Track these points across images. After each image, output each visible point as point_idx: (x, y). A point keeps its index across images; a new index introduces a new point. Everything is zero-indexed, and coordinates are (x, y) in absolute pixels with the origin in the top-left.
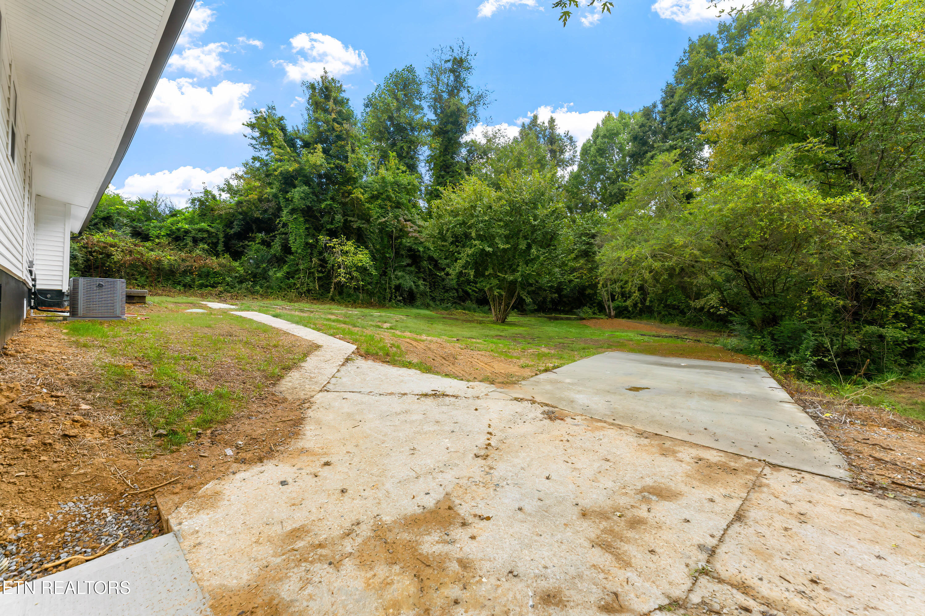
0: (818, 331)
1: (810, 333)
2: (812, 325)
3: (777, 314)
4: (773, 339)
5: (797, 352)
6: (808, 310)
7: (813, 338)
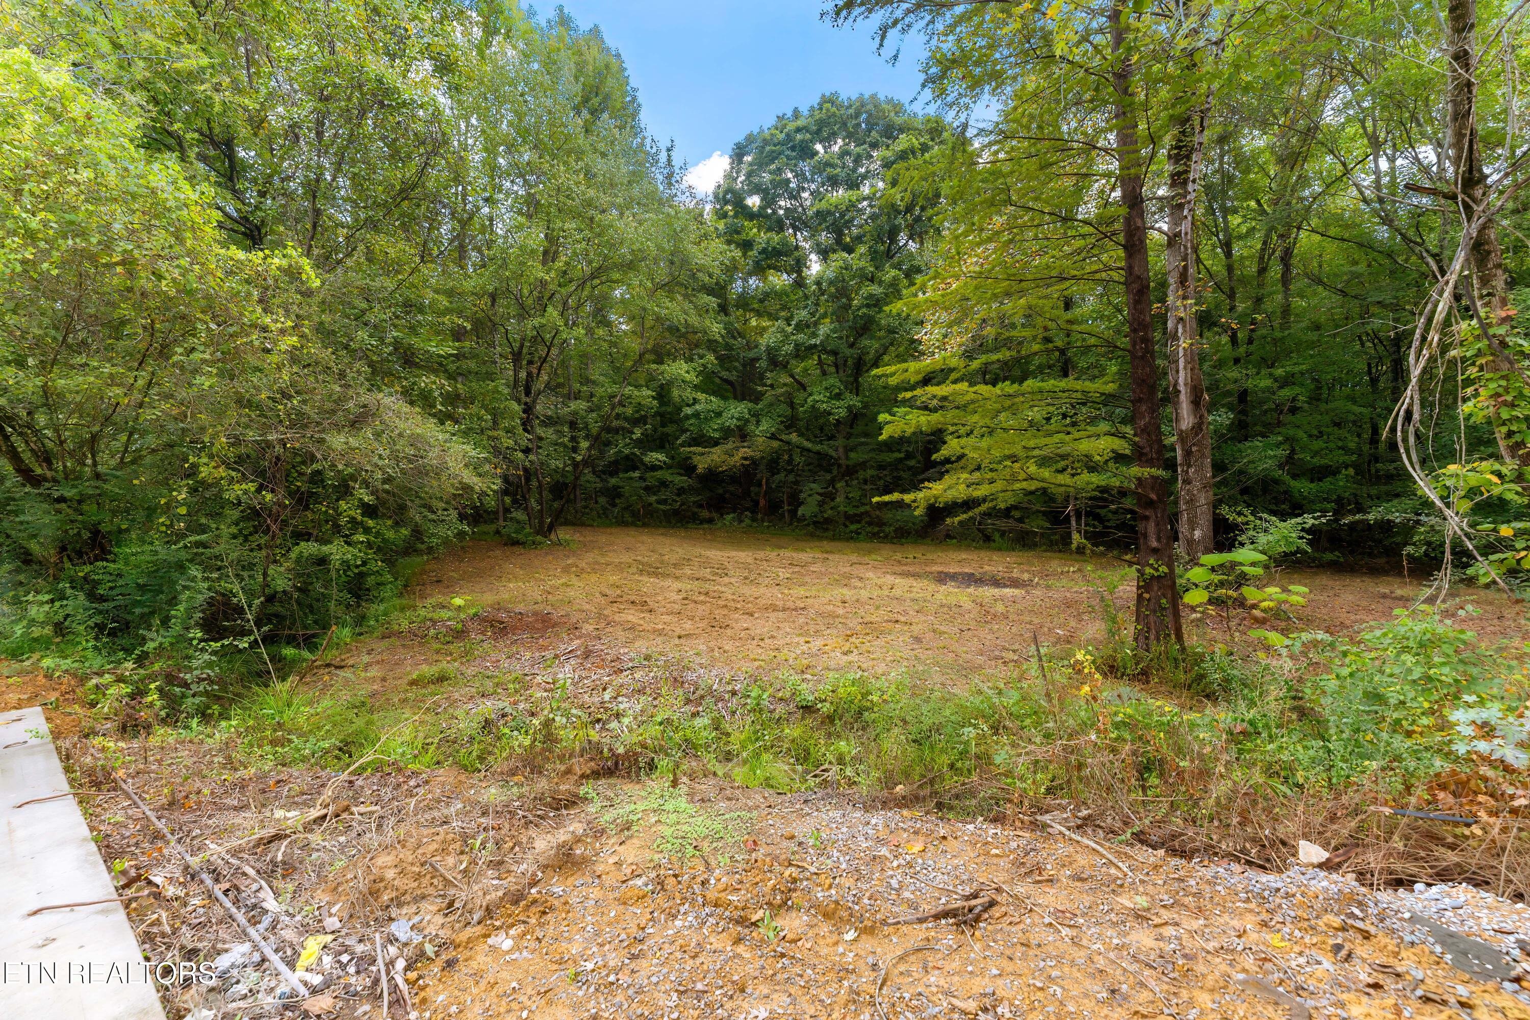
0: (213, 564)
1: (195, 571)
2: (201, 550)
3: (104, 528)
4: (92, 596)
5: (165, 622)
6: (189, 514)
7: (206, 585)
